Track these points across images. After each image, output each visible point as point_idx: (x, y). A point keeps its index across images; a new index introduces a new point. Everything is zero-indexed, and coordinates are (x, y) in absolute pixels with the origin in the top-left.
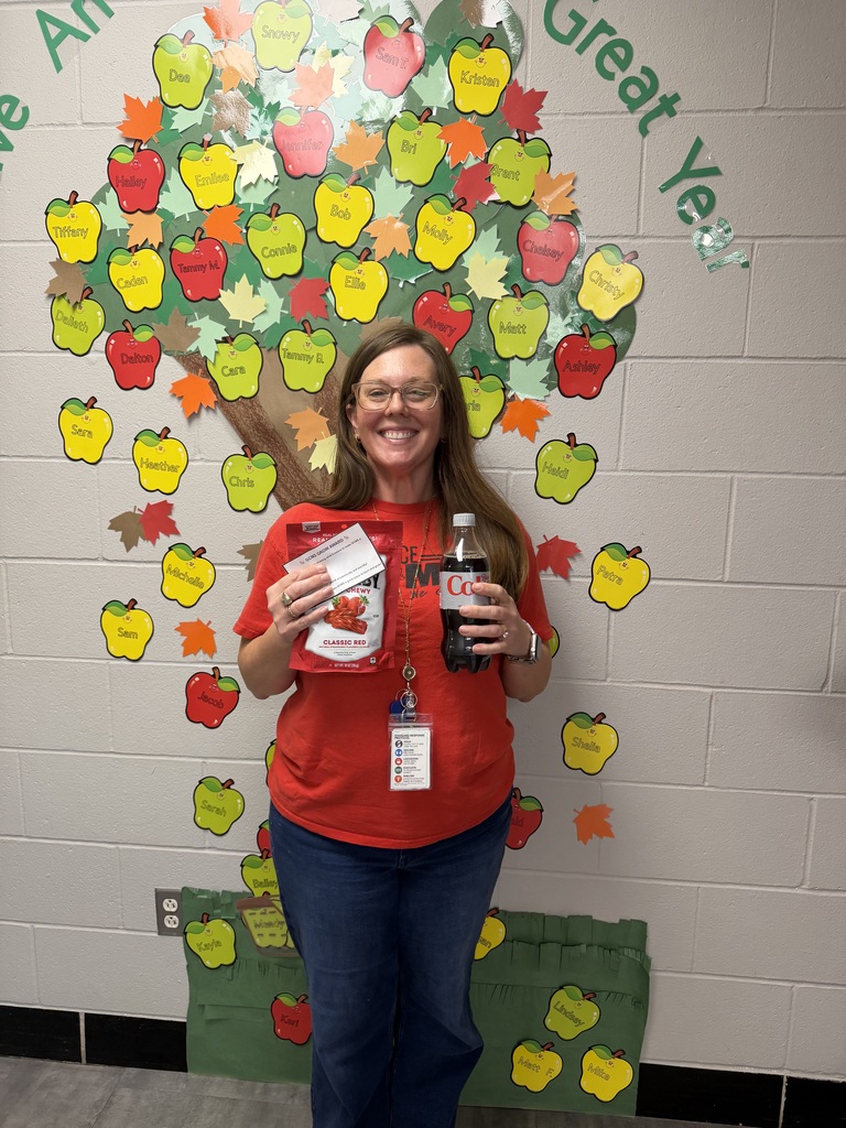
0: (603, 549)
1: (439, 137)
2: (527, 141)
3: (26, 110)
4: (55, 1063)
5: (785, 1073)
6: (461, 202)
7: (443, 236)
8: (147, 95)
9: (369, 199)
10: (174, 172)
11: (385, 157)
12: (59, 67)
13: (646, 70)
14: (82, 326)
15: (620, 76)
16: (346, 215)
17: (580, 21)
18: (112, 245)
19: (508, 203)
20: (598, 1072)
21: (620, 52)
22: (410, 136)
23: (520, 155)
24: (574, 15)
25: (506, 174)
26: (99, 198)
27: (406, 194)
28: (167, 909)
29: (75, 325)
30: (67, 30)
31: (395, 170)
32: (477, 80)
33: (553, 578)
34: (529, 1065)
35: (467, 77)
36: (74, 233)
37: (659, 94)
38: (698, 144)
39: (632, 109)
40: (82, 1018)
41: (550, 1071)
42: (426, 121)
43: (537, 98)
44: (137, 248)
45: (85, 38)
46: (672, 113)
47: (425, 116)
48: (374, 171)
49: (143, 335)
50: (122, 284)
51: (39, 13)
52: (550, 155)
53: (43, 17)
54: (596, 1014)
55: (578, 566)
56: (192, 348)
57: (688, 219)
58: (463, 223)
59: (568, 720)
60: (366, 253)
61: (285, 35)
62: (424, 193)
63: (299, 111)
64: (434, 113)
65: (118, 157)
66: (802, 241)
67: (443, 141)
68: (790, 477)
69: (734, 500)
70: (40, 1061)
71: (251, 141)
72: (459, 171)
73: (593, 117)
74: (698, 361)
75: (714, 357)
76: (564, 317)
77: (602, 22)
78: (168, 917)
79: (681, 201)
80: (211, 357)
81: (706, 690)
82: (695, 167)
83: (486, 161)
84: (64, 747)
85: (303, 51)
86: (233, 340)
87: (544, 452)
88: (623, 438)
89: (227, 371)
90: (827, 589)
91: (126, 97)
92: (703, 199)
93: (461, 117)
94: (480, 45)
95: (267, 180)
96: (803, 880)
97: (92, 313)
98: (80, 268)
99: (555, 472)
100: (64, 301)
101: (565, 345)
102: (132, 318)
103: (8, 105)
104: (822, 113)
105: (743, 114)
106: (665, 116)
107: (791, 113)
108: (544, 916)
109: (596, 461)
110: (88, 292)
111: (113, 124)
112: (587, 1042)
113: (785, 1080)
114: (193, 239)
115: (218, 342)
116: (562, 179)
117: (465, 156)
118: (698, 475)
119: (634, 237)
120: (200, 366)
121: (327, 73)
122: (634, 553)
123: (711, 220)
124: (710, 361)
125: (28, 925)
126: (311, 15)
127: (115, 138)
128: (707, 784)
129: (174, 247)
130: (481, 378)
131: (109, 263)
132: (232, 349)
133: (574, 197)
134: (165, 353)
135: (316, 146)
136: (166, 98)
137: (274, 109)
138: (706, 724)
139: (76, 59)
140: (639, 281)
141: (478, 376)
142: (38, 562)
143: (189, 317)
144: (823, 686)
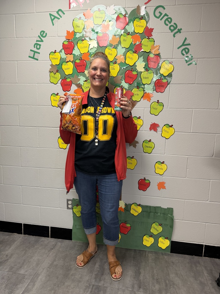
0: (164, 125)
1: (131, 38)
2: (149, 39)
3: (46, 34)
4: (44, 238)
5: (204, 244)
6: (135, 52)
7: (132, 59)
8: (71, 30)
9: (116, 51)
10: (76, 46)
11: (120, 42)
12: (53, 25)
13: (175, 24)
14: (56, 78)
15: (169, 25)
16: (111, 54)
17: (161, 14)
18: (63, 61)
19: (145, 52)
20: (162, 242)
21: (170, 20)
22: (125, 38)
23: (148, 41)
24: (160, 12)
25: (145, 46)
26: (61, 51)
27: (124, 50)
28: (69, 203)
29: (54, 78)
30: (55, 17)
31: (122, 45)
32: (139, 26)
33: (154, 132)
34: (147, 240)
35: (137, 26)
36: (55, 59)
37: (178, 29)
38: (186, 39)
39: (172, 32)
40: (50, 228)
41: (151, 242)
42: (129, 35)
43: (152, 30)
44: (68, 62)
45: (59, 19)
46: (180, 32)
47: (128, 34)
48: (118, 45)
49: (68, 80)
50: (65, 69)
51: (50, 14)
52: (154, 42)
53: (51, 15)
54: (162, 229)
55: (159, 129)
56: (79, 83)
57: (183, 55)
58: (136, 56)
59: (156, 163)
60: (115, 62)
61: (100, 18)
62: (128, 50)
63: (102, 33)
64: (130, 33)
65: (65, 43)
66: (208, 59)
67: (132, 39)
68: (205, 110)
69: (193, 114)
70: (40, 237)
71: (92, 39)
72: (135, 45)
73: (163, 33)
74: (185, 85)
75: (189, 84)
76: (157, 75)
77: (166, 14)
78: (69, 205)
79: (182, 51)
80: (82, 85)
81: (187, 156)
82: (185, 44)
83: (141, 43)
84: (49, 167)
85: (104, 21)
86: (87, 81)
87: (152, 104)
88: (169, 101)
89: (86, 87)
90: (213, 134)
91: (67, 31)
92: (187, 50)
93: (136, 34)
94: (140, 19)
95: (95, 47)
96: (208, 199)
97: (58, 75)
98: (56, 66)
99: (154, 109)
100: (52, 73)
101: (157, 81)
102: (66, 76)
103: (43, 33)
104: (212, 32)
105: (195, 32)
106: (179, 33)
107: (205, 32)
108: (150, 206)
109: (163, 106)
110: (57, 71)
111: (64, 36)
112: (160, 235)
113: (204, 245)
114: (80, 60)
115: (84, 81)
116: (157, 46)
117: (136, 42)
118: (185, 109)
119: (172, 58)
120: (80, 86)
121: (108, 25)
122: (171, 126)
123: (188, 55)
124: (188, 85)
125: (39, 207)
126: (105, 13)
127: (64, 39)
128: (187, 177)
129: (76, 61)
130: (139, 88)
131: (62, 65)
132: (87, 83)
133: (159, 50)
134: (73, 84)
135: (106, 40)
136: (75, 31)
137: (97, 33)
138: (186, 164)
139: (57, 23)
140: (173, 68)
141: (138, 88)
142: (45, 128)
143: (78, 76)
144: (212, 156)
